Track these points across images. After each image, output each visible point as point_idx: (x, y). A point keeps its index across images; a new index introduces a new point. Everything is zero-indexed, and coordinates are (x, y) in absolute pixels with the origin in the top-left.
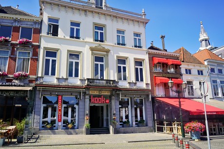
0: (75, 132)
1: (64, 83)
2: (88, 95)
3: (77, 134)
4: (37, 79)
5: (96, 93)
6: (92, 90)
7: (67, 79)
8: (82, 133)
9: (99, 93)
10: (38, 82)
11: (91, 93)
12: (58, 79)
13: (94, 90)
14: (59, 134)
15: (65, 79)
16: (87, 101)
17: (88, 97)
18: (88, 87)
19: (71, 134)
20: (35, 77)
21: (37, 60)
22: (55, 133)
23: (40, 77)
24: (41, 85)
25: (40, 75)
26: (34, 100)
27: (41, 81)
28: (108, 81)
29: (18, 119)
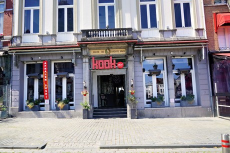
0: (69, 114)
1: (50, 42)
3: (72, 117)
4: (12, 41)
5: (101, 53)
6: (94, 49)
8: (79, 115)
9: (106, 52)
10: (14, 44)
11: (92, 53)
12: (41, 36)
13: (97, 49)
14: (45, 117)
15: (52, 35)
16: (86, 66)
17: (87, 61)
19: (63, 117)
20: (10, 37)
21: (12, 13)
22: (39, 116)
23: (16, 37)
24: (18, 48)
25: (16, 34)
26: (11, 70)
27: (19, 42)
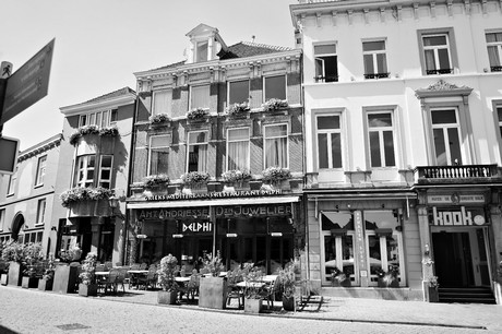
0: (401, 294)
1: (363, 182)
2: (424, 205)
3: (406, 298)
4: (305, 180)
5: (445, 200)
6: (433, 194)
7: (368, 173)
8: (418, 296)
9: (453, 199)
10: (309, 185)
11: (430, 200)
12: (349, 174)
13: (437, 194)
14: (363, 296)
15: (365, 173)
16: (424, 221)
17: (425, 212)
18: (421, 189)
19: (392, 298)
20: (300, 174)
21: (302, 138)
22: (355, 295)
23: (312, 174)
24: (316, 190)
25: (310, 170)
26: (305, 223)
27: (315, 181)
28: (476, 169)
29: (279, 262)
